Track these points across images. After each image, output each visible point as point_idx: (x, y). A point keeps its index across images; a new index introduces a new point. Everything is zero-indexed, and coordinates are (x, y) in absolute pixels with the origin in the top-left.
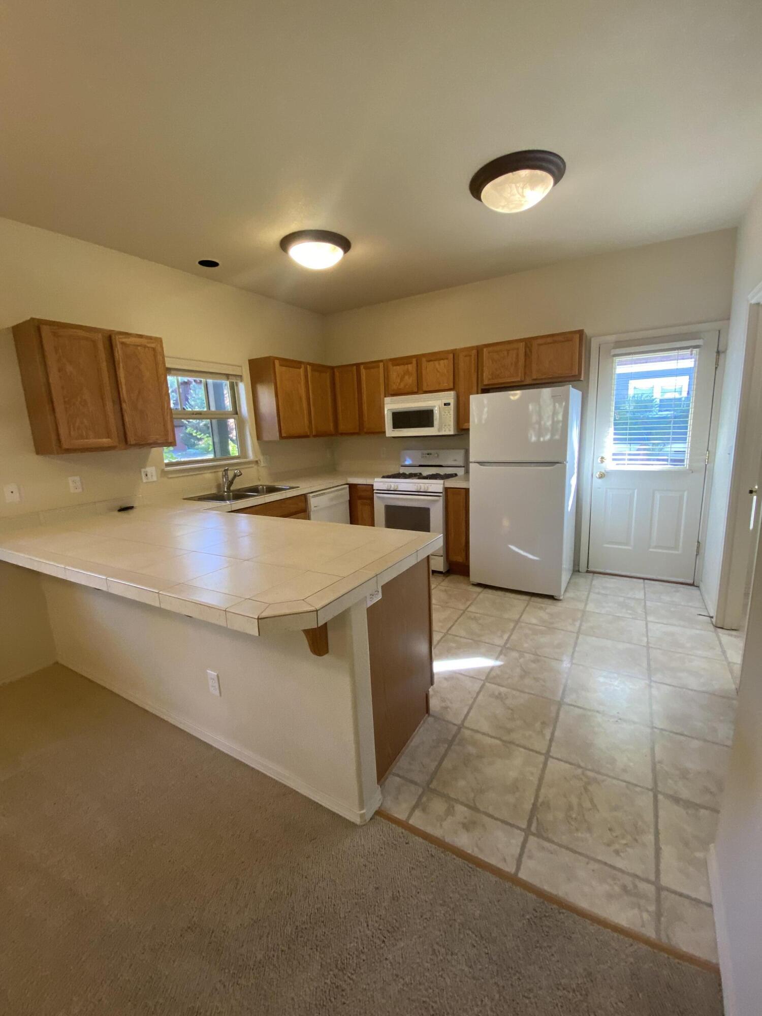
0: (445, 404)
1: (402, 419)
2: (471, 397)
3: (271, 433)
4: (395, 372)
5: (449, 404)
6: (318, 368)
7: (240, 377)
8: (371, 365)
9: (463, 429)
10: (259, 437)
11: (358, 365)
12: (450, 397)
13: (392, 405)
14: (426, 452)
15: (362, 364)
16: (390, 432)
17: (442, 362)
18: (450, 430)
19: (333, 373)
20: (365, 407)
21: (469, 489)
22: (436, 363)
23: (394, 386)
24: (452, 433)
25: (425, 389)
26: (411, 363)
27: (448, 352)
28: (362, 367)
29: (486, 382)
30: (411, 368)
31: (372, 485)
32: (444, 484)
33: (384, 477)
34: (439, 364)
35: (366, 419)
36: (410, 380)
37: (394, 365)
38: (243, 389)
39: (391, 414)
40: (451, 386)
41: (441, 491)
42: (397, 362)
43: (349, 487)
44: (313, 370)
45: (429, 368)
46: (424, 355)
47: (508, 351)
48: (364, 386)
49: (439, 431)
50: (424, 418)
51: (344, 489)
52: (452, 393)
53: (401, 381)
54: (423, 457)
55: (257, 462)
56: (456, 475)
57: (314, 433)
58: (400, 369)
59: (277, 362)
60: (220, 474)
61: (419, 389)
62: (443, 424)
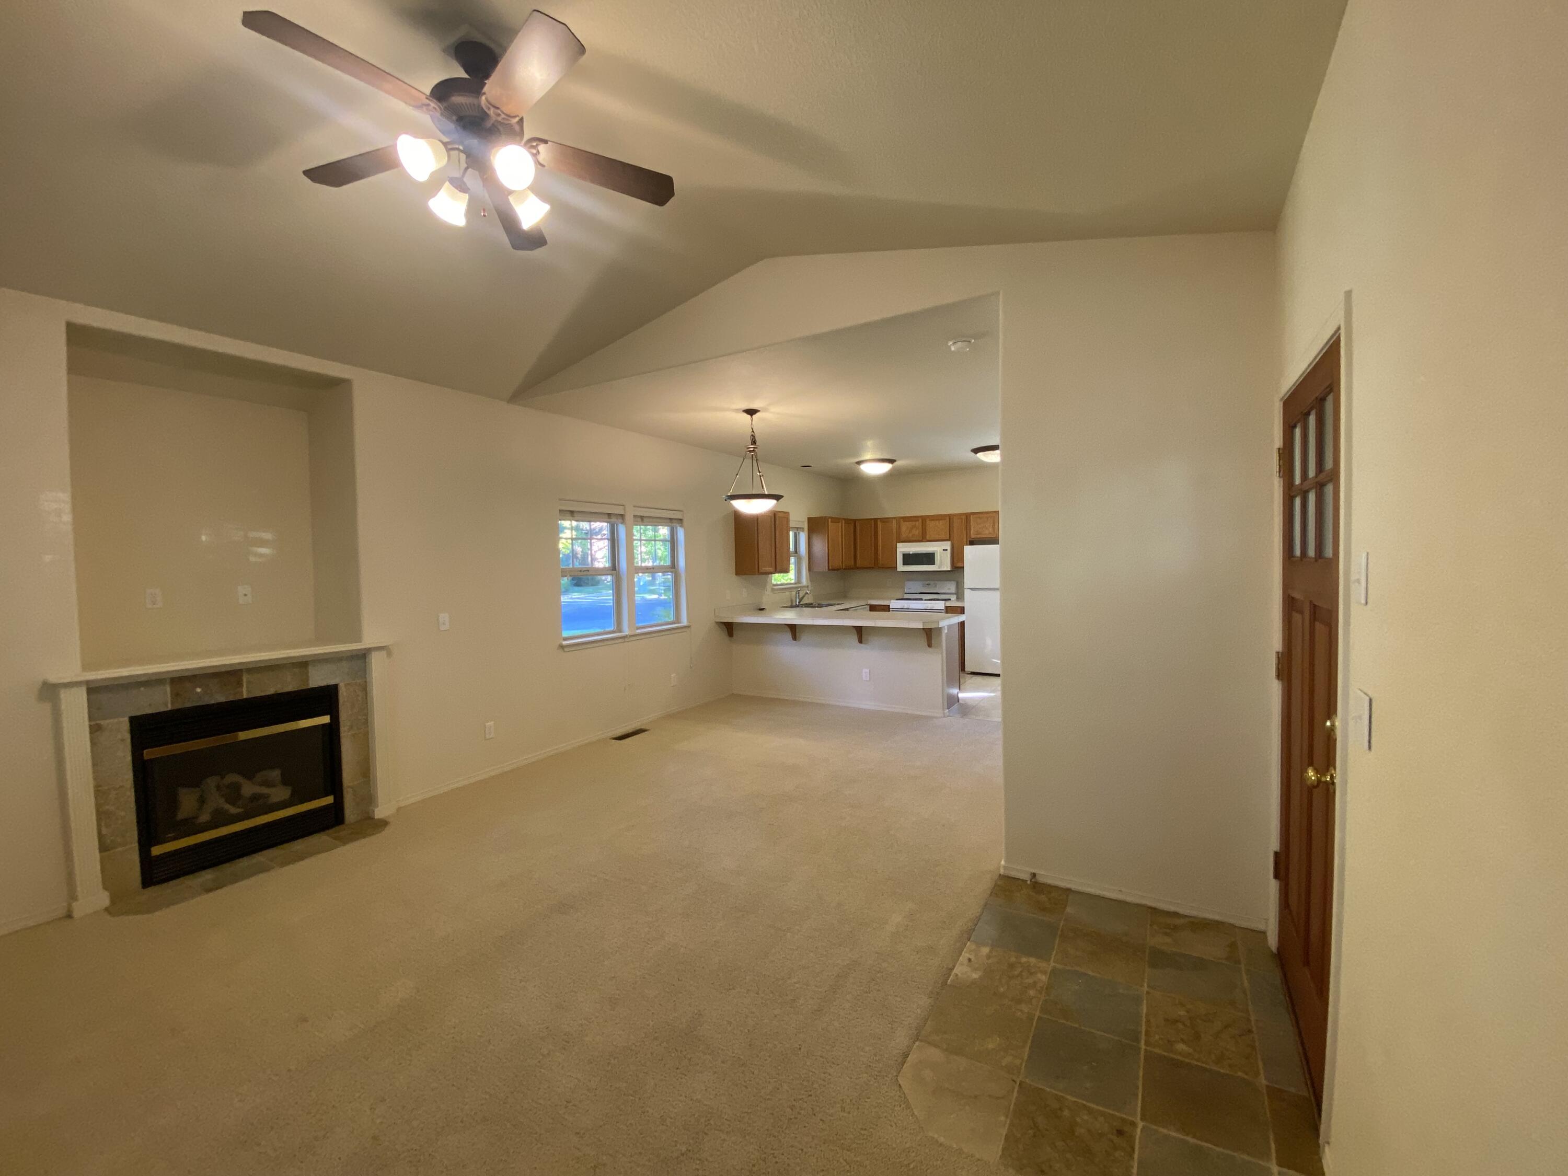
0: (944, 550)
1: (909, 559)
2: (965, 546)
3: (822, 566)
4: (905, 527)
5: (947, 550)
6: (848, 521)
7: (802, 529)
8: (885, 521)
9: (957, 567)
10: (810, 569)
11: (875, 520)
12: (947, 545)
13: (903, 548)
14: (927, 582)
15: (879, 519)
16: (901, 567)
17: (941, 521)
18: (947, 567)
19: (855, 524)
20: (880, 548)
21: (964, 607)
22: (937, 522)
23: (904, 536)
24: (949, 570)
25: (928, 539)
26: (918, 521)
27: (945, 516)
28: (879, 521)
29: (973, 536)
30: (918, 524)
31: (889, 605)
32: (945, 604)
33: (897, 600)
34: (939, 523)
35: (880, 557)
36: (916, 532)
37: (904, 521)
38: (803, 537)
39: (902, 555)
40: (948, 538)
41: (943, 609)
42: (906, 519)
43: (870, 607)
44: (845, 523)
45: (930, 525)
46: (928, 516)
47: (987, 518)
48: (880, 533)
49: (939, 568)
50: (929, 558)
51: (865, 608)
52: (949, 543)
53: (909, 533)
54: (923, 586)
55: (808, 586)
56: (950, 600)
57: (844, 567)
58: (909, 524)
59: (830, 520)
60: (794, 593)
61: (923, 538)
62: (943, 563)
